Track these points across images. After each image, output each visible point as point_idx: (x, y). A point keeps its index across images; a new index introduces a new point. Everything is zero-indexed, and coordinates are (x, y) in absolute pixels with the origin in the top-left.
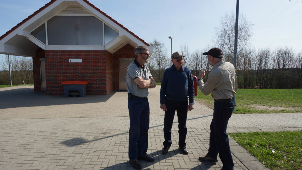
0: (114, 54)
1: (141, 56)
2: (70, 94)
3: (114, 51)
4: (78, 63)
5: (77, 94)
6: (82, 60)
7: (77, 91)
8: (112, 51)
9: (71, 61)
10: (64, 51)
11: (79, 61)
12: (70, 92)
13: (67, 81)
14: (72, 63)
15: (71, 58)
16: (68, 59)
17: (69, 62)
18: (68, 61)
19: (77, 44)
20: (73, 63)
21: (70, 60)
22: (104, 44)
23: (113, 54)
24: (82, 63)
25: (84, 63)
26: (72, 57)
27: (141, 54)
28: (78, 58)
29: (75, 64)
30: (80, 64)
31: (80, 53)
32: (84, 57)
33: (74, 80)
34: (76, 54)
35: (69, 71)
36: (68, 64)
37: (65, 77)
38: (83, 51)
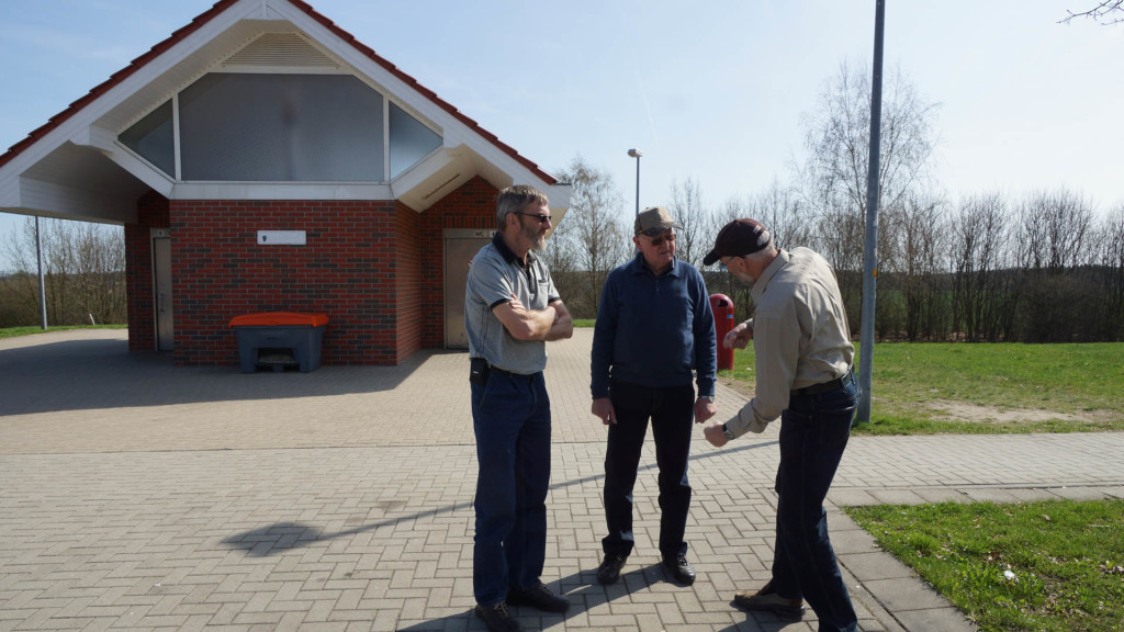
0: (425, 212)
1: (518, 224)
2: (261, 361)
3: (427, 204)
4: (291, 245)
5: (287, 360)
6: (307, 235)
7: (289, 352)
8: (418, 204)
9: (265, 238)
10: (242, 203)
11: (297, 238)
12: (262, 352)
13: (251, 312)
14: (269, 246)
15: (268, 228)
16: (256, 230)
18: (256, 240)
19: (289, 177)
20: (274, 246)
21: (261, 234)
22: (387, 178)
23: (422, 213)
24: (307, 245)
25: (314, 245)
26: (269, 225)
27: (519, 214)
28: (292, 227)
29: (283, 251)
30: (299, 250)
31: (298, 209)
32: (312, 225)
33: (278, 309)
34: (286, 214)
35: (259, 276)
36: (255, 250)
37: (243, 297)
38: (309, 203)
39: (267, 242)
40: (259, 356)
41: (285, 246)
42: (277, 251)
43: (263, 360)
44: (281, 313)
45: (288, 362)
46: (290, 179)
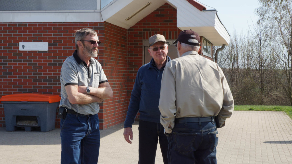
0: (131, 29)
1: (82, 45)
2: (18, 124)
4: (39, 51)
5: (33, 124)
6: (49, 45)
7: (34, 118)
9: (23, 47)
10: (11, 24)
11: (43, 46)
12: (19, 118)
13: (14, 93)
14: (26, 51)
15: (26, 40)
16: (18, 42)
17: (21, 49)
18: (18, 48)
19: (39, 8)
20: (29, 51)
21: (21, 44)
23: (129, 30)
24: (49, 51)
25: (53, 51)
26: (26, 38)
27: (82, 41)
28: (40, 40)
29: (34, 55)
30: (44, 55)
31: (44, 28)
32: (52, 38)
33: (30, 91)
34: (36, 32)
35: (19, 70)
36: (17, 54)
37: (9, 83)
38: (51, 24)
39: (25, 49)
40: (17, 121)
41: (36, 51)
42: (31, 55)
43: (19, 123)
44: (32, 94)
45: (34, 125)
46: (40, 9)
